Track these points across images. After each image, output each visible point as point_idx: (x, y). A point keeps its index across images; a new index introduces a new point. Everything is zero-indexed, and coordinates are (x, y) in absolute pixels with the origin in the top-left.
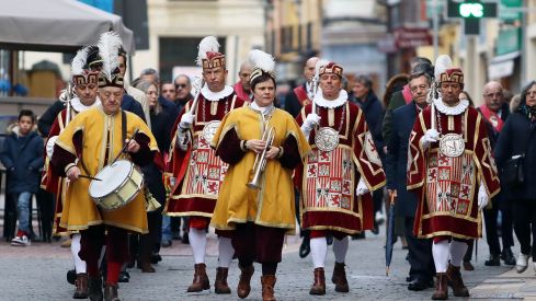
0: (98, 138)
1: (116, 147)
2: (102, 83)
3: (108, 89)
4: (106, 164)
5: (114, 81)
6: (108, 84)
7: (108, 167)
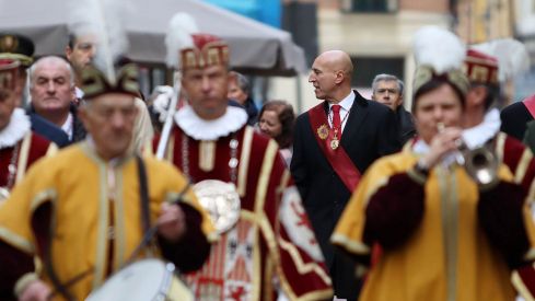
0: (88, 215)
1: (129, 233)
2: (93, 89)
3: (110, 100)
4: (109, 271)
5: (121, 81)
6: (108, 89)
7: (117, 281)
